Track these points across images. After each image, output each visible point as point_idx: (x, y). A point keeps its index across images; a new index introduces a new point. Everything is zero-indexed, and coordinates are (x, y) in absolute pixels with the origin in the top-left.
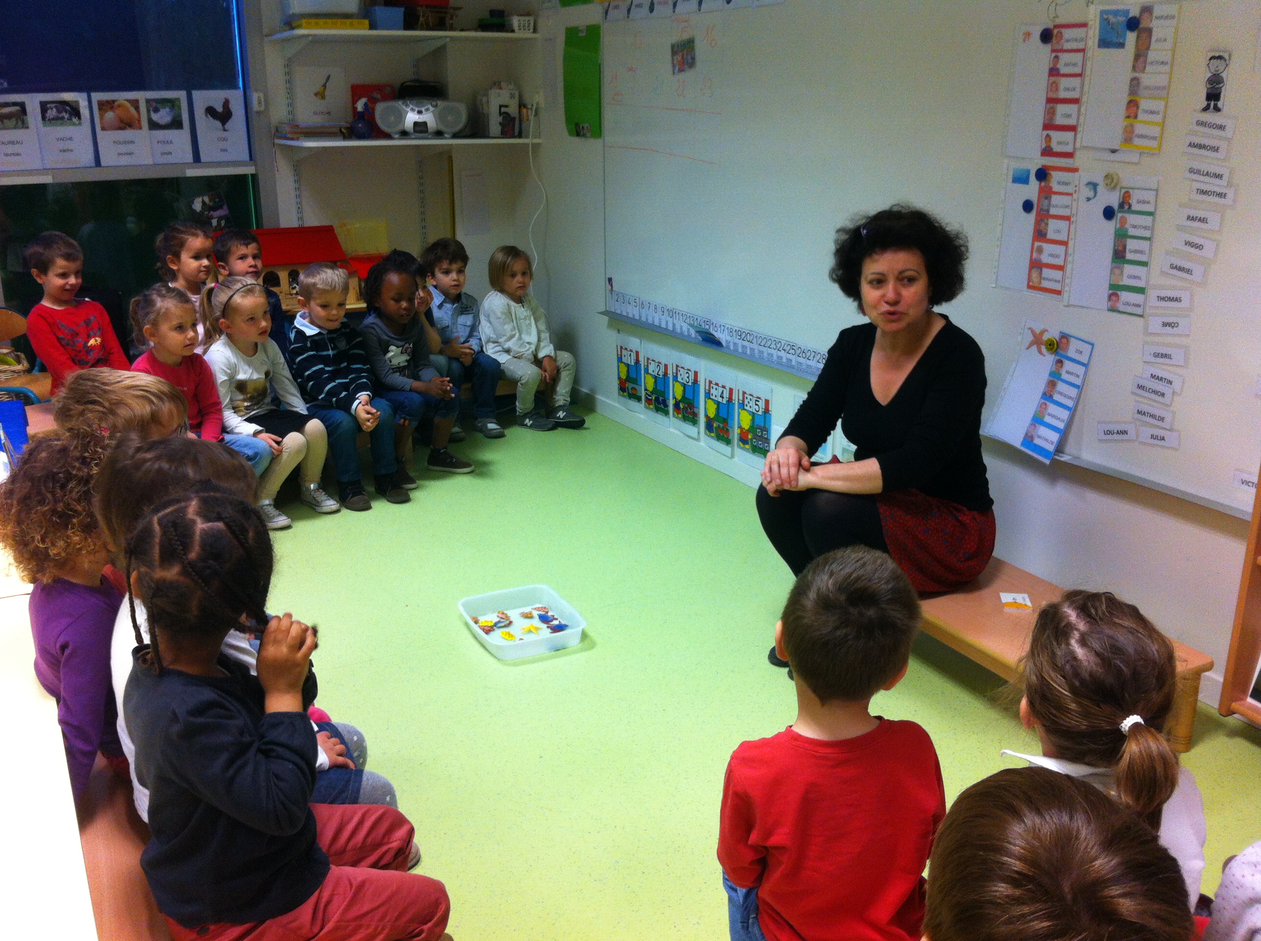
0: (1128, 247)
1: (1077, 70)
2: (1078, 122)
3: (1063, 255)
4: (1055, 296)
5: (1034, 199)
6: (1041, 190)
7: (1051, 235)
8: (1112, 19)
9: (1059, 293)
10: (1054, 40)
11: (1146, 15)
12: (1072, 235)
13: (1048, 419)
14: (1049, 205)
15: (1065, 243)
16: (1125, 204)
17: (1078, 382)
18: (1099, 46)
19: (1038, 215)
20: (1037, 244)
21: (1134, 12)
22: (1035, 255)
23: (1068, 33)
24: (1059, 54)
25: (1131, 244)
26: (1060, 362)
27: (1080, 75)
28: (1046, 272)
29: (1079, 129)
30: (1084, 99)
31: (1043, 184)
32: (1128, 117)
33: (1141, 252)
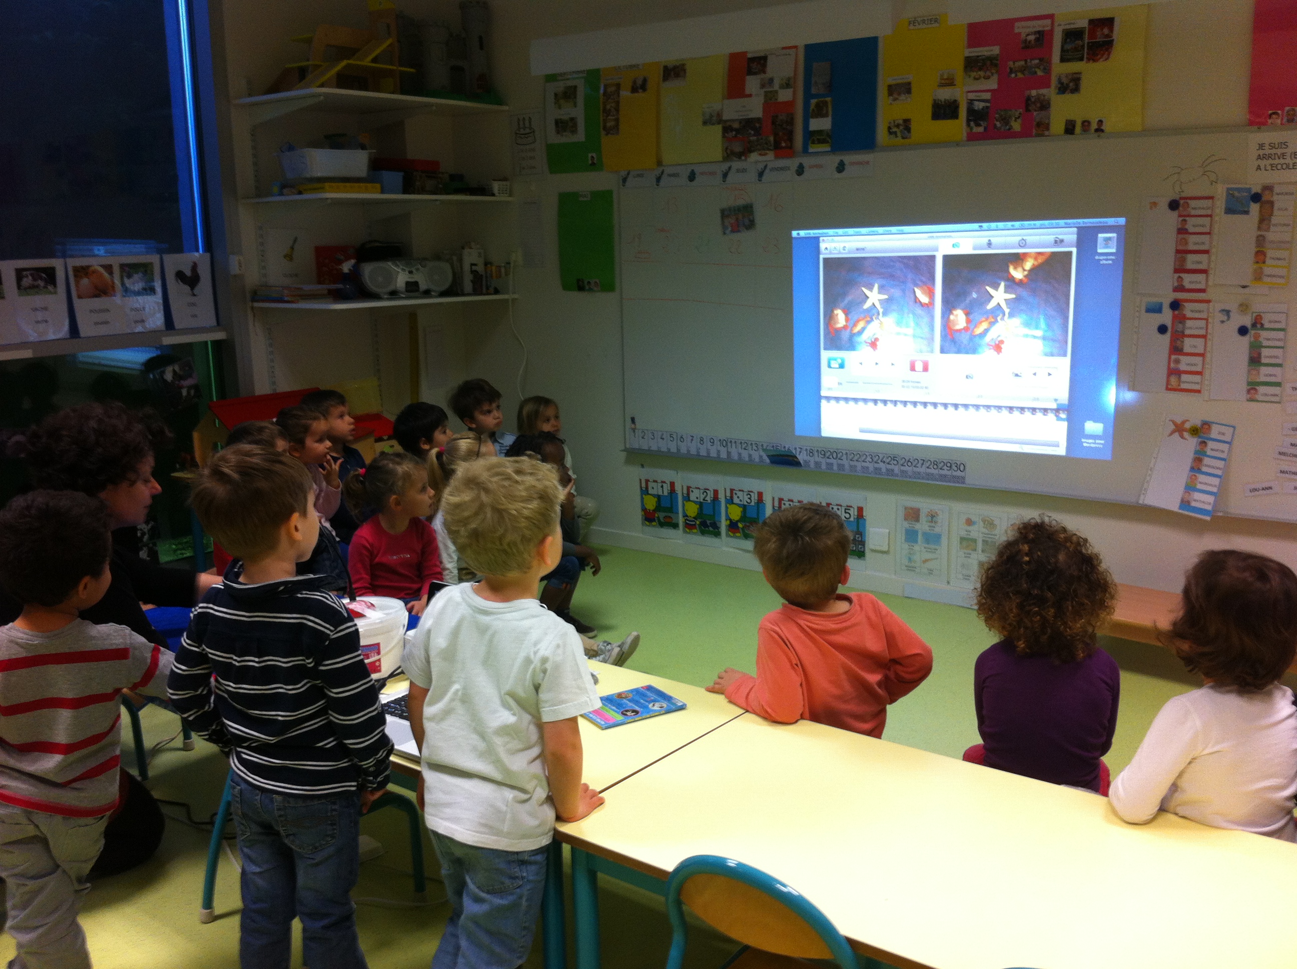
0: (1263, 355)
1: (1207, 230)
2: (1209, 266)
3: (1201, 363)
4: (1196, 394)
5: (1169, 324)
6: (1175, 318)
7: (1187, 349)
8: (1236, 194)
9: (1199, 391)
10: (1181, 208)
11: (1267, 192)
12: (1208, 349)
13: (1199, 486)
14: (1184, 328)
15: (1202, 355)
16: (1257, 323)
17: (1223, 456)
18: (1226, 213)
19: (1172, 336)
20: (1173, 357)
21: (1257, 189)
22: (1172, 365)
23: (1193, 203)
24: (1187, 218)
25: (1265, 352)
26: (1204, 443)
27: (1209, 233)
28: (1184, 377)
29: (1211, 272)
30: (1214, 250)
31: (1176, 312)
32: (1257, 262)
33: (1276, 357)
